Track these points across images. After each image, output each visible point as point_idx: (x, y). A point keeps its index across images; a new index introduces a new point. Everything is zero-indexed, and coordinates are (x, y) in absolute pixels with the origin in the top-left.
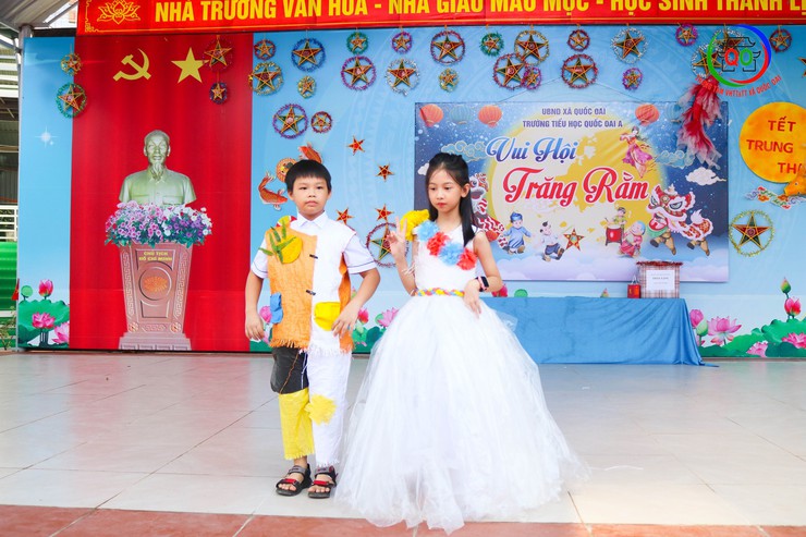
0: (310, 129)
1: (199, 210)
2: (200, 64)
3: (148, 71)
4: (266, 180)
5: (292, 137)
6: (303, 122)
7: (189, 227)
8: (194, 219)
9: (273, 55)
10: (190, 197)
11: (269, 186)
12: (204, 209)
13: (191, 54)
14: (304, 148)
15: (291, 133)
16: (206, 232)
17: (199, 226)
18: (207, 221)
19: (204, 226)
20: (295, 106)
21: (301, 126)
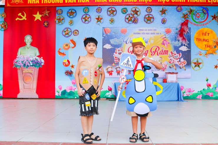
0: (73, 35)
1: (40, 58)
2: (41, 16)
3: (26, 18)
4: (60, 49)
5: (67, 37)
6: (71, 33)
7: (38, 63)
8: (39, 60)
9: (62, 13)
10: (38, 54)
11: (61, 51)
12: (42, 57)
13: (38, 13)
14: (71, 40)
15: (67, 36)
16: (42, 64)
17: (40, 62)
18: (43, 61)
19: (42, 62)
20: (68, 28)
21: (70, 34)
